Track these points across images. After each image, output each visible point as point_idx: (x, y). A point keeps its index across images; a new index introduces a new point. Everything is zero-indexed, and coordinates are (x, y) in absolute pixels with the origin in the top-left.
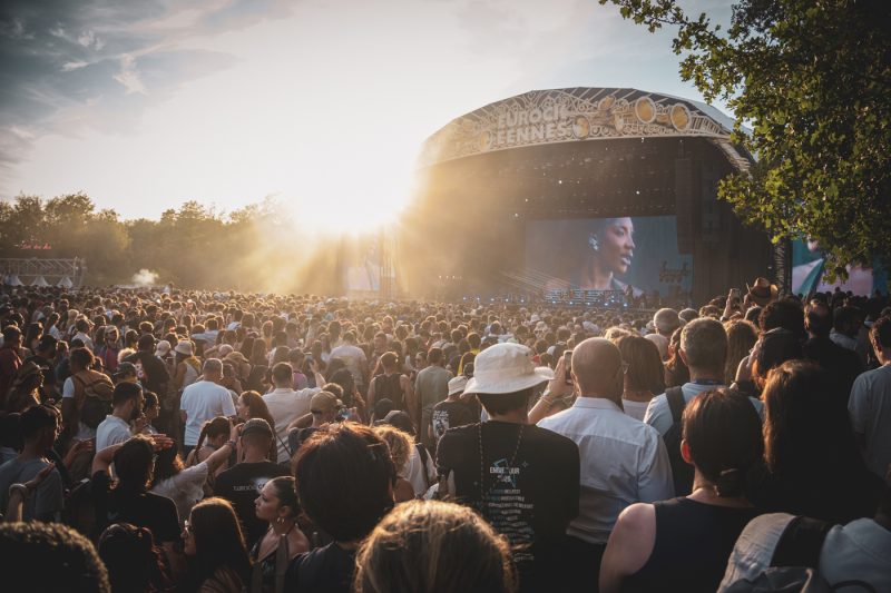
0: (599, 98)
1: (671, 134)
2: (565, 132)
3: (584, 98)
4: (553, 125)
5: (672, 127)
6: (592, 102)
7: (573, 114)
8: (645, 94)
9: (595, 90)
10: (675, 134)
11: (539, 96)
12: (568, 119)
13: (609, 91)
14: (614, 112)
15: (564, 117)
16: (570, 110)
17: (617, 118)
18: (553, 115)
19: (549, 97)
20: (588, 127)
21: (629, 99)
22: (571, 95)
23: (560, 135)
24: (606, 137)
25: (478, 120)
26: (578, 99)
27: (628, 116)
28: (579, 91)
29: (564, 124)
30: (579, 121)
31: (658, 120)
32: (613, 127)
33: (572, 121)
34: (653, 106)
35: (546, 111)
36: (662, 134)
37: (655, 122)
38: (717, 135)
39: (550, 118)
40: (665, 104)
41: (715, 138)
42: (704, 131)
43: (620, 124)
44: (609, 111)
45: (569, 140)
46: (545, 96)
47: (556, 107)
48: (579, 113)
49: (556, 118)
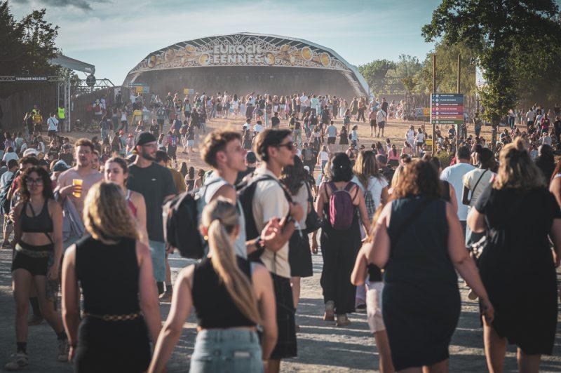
0: (280, 44)
1: (320, 67)
2: (260, 61)
3: (271, 43)
4: (252, 56)
5: (321, 64)
6: (277, 46)
7: (264, 51)
8: (307, 45)
9: (278, 40)
10: (323, 68)
11: (243, 38)
12: (262, 54)
13: (286, 41)
14: (289, 53)
15: (259, 51)
16: (263, 48)
17: (291, 56)
18: (252, 50)
19: (249, 40)
20: (274, 59)
21: (298, 47)
22: (263, 41)
23: (256, 62)
24: (284, 66)
25: (199, 46)
26: (268, 43)
27: (297, 56)
28: (269, 39)
29: (260, 56)
30: (268, 55)
31: (314, 59)
32: (289, 61)
33: (263, 55)
34: (311, 52)
35: (247, 47)
36: (315, 67)
37: (312, 60)
38: (342, 69)
39: (250, 52)
40: (318, 52)
41: (342, 71)
42: (338, 68)
43: (292, 59)
44: (286, 52)
45: (262, 65)
46: (247, 38)
47: (254, 46)
48: (268, 51)
49: (254, 52)
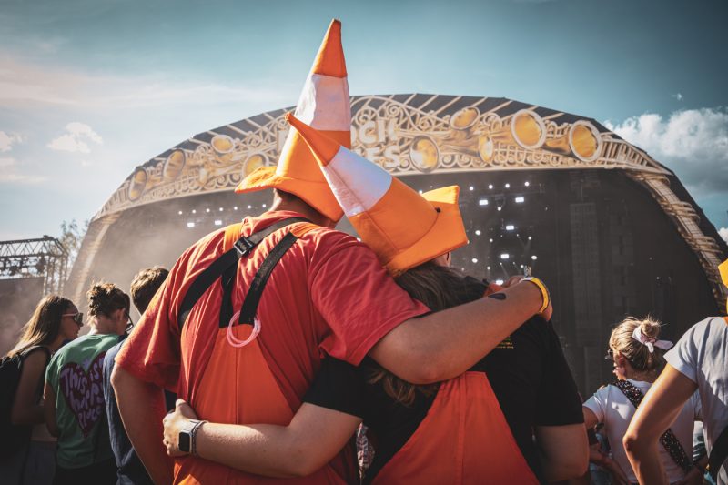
0: (451, 111)
1: (570, 164)
2: (398, 161)
3: (426, 110)
4: (378, 150)
5: (571, 155)
6: (440, 115)
7: (409, 134)
8: (527, 106)
9: (443, 100)
10: (578, 165)
12: (402, 142)
13: (466, 102)
14: (477, 132)
15: (394, 138)
16: (404, 126)
17: (482, 141)
18: (376, 133)
19: (366, 107)
20: (436, 154)
21: (501, 113)
22: (404, 105)
23: (389, 165)
24: (466, 169)
25: (242, 137)
26: (418, 111)
27: (499, 139)
28: (419, 99)
29: (397, 148)
30: (420, 144)
31: (549, 144)
32: (477, 155)
33: (406, 145)
34: (541, 126)
35: (363, 129)
36: (556, 165)
37: (545, 147)
38: (644, 167)
39: (371, 139)
40: (559, 121)
41: (640, 172)
42: (622, 161)
43: (487, 149)
44: (468, 130)
45: (404, 172)
46: (364, 102)
47: (381, 121)
48: (420, 133)
49: (382, 139)
